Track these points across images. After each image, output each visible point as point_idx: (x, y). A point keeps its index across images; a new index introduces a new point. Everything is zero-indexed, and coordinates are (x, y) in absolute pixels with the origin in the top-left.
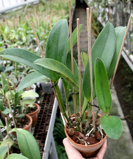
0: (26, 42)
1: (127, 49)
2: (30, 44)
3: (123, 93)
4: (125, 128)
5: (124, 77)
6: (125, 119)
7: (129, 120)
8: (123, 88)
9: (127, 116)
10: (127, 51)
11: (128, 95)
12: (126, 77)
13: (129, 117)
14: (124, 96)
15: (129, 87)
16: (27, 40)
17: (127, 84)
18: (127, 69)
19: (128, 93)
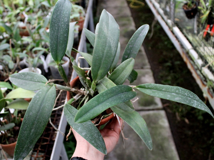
0: (34, 7)
1: (169, 18)
2: (39, 10)
3: (161, 74)
4: (163, 122)
5: (162, 53)
6: (164, 109)
7: (169, 110)
8: (161, 67)
9: (165, 105)
10: (169, 22)
11: (167, 76)
12: (165, 53)
13: (168, 106)
14: (162, 77)
15: (168, 66)
16: (34, 4)
17: (167, 62)
18: (166, 43)
19: (167, 74)
